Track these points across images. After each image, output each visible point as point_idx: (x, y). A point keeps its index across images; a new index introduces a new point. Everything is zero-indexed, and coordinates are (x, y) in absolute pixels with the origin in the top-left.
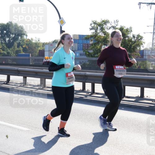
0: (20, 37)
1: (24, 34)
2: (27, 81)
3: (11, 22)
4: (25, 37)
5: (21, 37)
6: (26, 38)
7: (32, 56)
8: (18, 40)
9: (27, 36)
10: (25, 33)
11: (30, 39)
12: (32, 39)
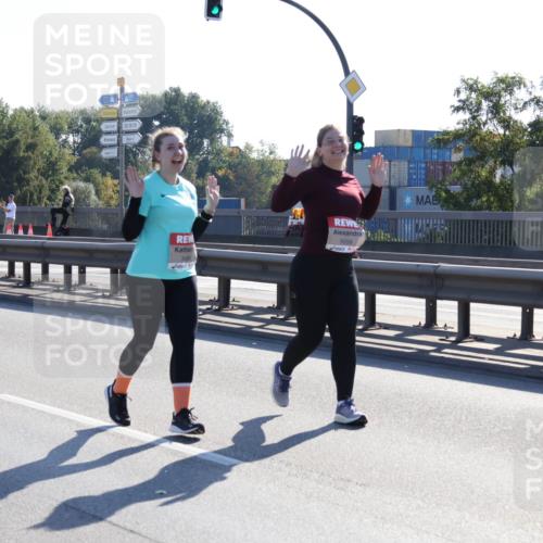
0: (206, 142)
1: (222, 131)
2: (233, 294)
3: (177, 91)
4: (224, 140)
5: (212, 141)
6: (229, 143)
7: (247, 205)
8: (199, 150)
9: (230, 136)
10: (224, 126)
11: (242, 147)
12: (248, 147)
